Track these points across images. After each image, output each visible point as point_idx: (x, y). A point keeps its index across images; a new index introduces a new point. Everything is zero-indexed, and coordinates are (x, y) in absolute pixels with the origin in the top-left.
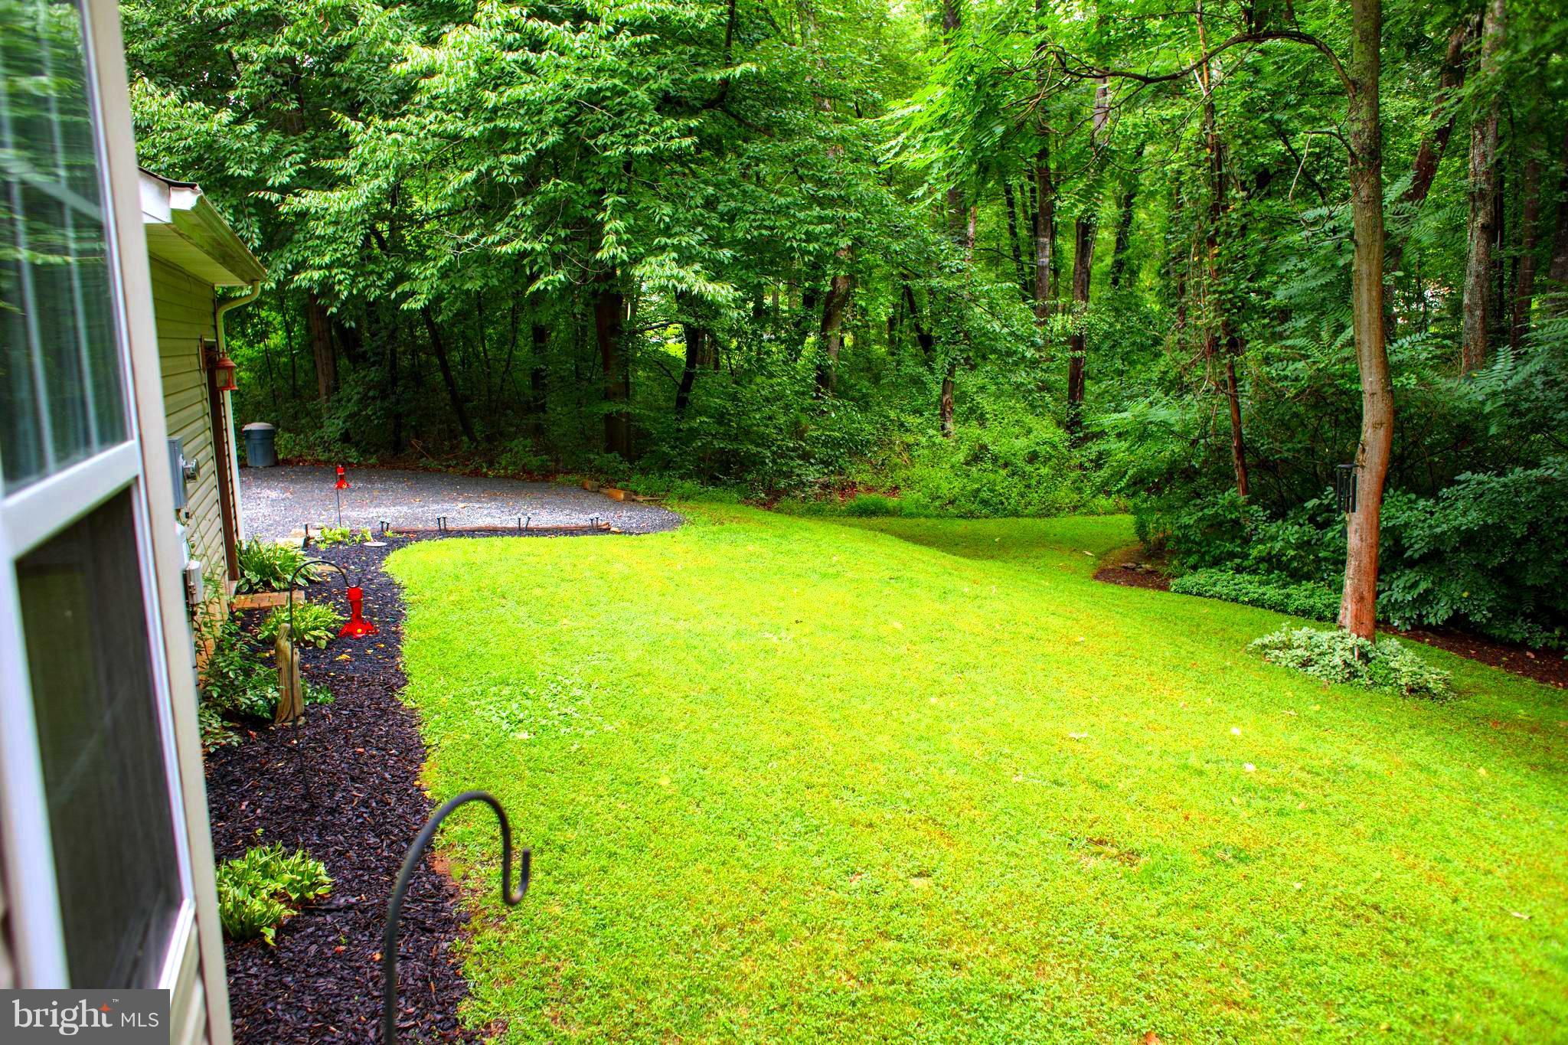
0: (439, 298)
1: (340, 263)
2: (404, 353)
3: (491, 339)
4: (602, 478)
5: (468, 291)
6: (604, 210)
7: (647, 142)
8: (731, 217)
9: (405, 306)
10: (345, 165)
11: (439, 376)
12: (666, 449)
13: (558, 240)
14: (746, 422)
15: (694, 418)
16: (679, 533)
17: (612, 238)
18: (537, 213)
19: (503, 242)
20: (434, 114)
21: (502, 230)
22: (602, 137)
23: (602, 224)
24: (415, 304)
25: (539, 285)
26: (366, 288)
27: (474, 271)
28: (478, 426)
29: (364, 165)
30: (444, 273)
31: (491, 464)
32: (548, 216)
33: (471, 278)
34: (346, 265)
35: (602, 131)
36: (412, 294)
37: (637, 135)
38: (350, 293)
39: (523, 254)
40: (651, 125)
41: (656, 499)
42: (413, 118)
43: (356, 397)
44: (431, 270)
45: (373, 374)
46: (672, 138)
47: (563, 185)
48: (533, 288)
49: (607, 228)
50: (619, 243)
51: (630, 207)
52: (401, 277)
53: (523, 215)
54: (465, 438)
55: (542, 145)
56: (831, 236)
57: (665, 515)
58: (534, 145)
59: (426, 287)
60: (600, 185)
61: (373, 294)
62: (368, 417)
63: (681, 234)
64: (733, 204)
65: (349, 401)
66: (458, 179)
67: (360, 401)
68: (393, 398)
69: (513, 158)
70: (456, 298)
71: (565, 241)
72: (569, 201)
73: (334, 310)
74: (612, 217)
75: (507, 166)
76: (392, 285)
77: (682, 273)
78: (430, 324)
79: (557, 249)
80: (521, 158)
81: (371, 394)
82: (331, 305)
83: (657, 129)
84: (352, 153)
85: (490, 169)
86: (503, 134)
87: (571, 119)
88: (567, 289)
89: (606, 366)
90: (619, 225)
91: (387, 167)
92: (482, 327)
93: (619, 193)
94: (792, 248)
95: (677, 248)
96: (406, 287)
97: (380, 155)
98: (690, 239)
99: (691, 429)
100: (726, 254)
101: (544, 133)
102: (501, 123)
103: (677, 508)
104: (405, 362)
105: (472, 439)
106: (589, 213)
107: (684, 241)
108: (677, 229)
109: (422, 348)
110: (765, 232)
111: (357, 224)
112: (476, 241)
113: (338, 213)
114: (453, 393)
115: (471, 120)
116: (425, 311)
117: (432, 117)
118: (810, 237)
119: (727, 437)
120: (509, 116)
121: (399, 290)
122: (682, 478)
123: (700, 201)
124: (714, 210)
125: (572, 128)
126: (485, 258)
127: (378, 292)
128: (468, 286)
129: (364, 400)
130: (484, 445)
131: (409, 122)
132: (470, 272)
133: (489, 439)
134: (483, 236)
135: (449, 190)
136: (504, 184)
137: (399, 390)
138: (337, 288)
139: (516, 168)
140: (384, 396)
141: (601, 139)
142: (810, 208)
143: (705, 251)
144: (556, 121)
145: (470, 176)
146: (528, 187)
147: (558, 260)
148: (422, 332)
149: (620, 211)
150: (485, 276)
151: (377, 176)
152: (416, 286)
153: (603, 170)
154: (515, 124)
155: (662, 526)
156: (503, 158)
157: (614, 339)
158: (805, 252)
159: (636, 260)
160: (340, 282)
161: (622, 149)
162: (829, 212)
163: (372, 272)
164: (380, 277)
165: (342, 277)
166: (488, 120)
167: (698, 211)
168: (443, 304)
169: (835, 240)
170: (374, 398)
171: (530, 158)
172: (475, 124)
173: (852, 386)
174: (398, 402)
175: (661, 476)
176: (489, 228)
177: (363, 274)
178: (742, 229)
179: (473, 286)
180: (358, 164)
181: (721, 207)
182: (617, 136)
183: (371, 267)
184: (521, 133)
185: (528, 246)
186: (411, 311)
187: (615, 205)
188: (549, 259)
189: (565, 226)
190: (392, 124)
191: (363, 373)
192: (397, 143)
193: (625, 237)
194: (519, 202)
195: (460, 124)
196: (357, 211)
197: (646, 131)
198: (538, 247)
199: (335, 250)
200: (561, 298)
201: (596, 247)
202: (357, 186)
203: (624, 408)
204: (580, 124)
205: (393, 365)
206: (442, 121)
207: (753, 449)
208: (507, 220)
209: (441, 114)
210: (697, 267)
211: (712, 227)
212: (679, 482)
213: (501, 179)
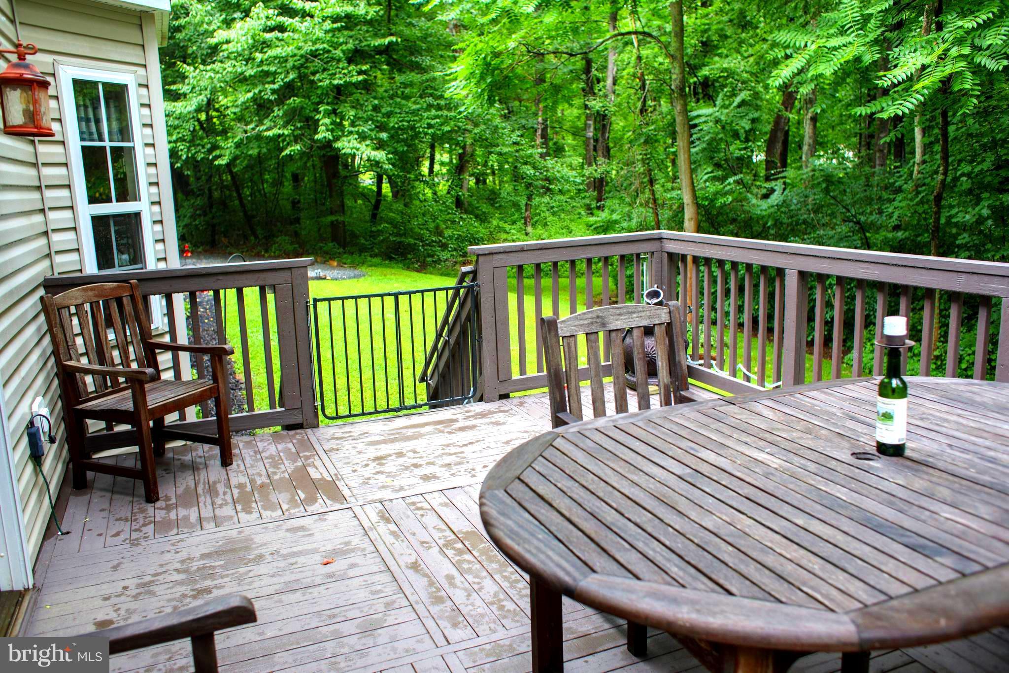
0: (235, 158)
1: (182, 139)
2: (216, 189)
3: (267, 182)
4: (328, 257)
5: (251, 156)
6: (320, 113)
7: (340, 79)
8: (389, 115)
9: (216, 163)
10: (183, 88)
11: (237, 202)
12: (363, 241)
13: (297, 128)
14: (409, 226)
15: (380, 225)
16: (362, 280)
17: (323, 128)
18: (285, 114)
19: (268, 129)
20: (230, 62)
21: (267, 123)
22: (318, 75)
23: (318, 120)
24: (223, 162)
25: (287, 152)
26: (196, 153)
27: (254, 144)
28: (259, 231)
29: (193, 88)
30: (238, 145)
31: (266, 251)
32: (291, 117)
33: (252, 148)
34: (185, 140)
35: (317, 72)
36: (220, 156)
37: (335, 74)
38: (187, 156)
39: (279, 136)
40: (343, 69)
41: (354, 266)
42: (219, 64)
43: (189, 215)
44: (230, 144)
45: (199, 202)
46: (352, 76)
47: (298, 100)
48: (284, 154)
49: (321, 123)
50: (328, 130)
51: (334, 112)
52: (215, 147)
53: (278, 116)
54: (252, 238)
55: (287, 80)
56: (441, 125)
57: (357, 272)
58: (282, 80)
59: (228, 152)
60: (318, 100)
61: (200, 157)
62: (196, 225)
63: (359, 125)
64: (389, 109)
65: (185, 217)
66: (244, 96)
67: (191, 217)
68: (210, 216)
69: (272, 86)
70: (245, 158)
71: (301, 128)
72: (302, 108)
73: (179, 165)
74: (324, 117)
75: (268, 90)
76: (210, 151)
77: (359, 146)
78: (231, 172)
79: (296, 133)
80: (276, 86)
81: (198, 212)
82: (177, 162)
83: (346, 71)
84: (187, 81)
85: (260, 92)
86: (267, 74)
87: (302, 65)
88: (302, 154)
89: (331, 196)
90: (327, 121)
91: (206, 89)
92: (261, 175)
93: (328, 104)
94: (420, 133)
95: (358, 133)
96: (217, 152)
97: (202, 84)
98: (365, 128)
99: (378, 231)
100: (384, 136)
101: (288, 73)
102: (265, 68)
103: (364, 269)
104: (216, 194)
105: (256, 237)
106: (313, 114)
107: (361, 129)
108: (357, 123)
109: (226, 187)
110: (405, 124)
111: (190, 119)
112: (253, 129)
113: (181, 113)
114: (245, 212)
115: (250, 66)
116: (228, 165)
117: (229, 64)
118: (430, 126)
119: (398, 235)
120: (269, 64)
121: (214, 154)
122: (371, 256)
123: (370, 108)
124: (380, 112)
125: (303, 70)
126: (259, 137)
127: (202, 155)
128: (250, 152)
129: (193, 217)
130: (264, 240)
131: (217, 66)
132: (251, 145)
133: (266, 238)
134: (257, 126)
135: (239, 102)
136: (268, 99)
137: (214, 210)
138: (180, 153)
139: (274, 92)
140: (205, 215)
141: (318, 76)
142: (430, 111)
143: (373, 134)
144: (294, 67)
145: (250, 95)
146: (280, 102)
147: (296, 139)
148: (227, 177)
149: (328, 114)
150: (259, 147)
151: (201, 94)
152: (223, 152)
153: (319, 92)
154: (273, 69)
155: (354, 277)
156: (267, 86)
157: (335, 181)
158: (426, 134)
159: (337, 139)
160: (182, 150)
161: (328, 82)
162: (440, 113)
163: (199, 145)
164: (203, 147)
165: (182, 147)
166: (258, 66)
167: (369, 113)
168: (238, 162)
169: (443, 128)
170: (200, 215)
171: (281, 86)
172: (252, 68)
173: (477, 208)
174: (213, 218)
175: (360, 255)
176: (260, 122)
177: (194, 146)
178: (393, 122)
179: (254, 152)
180: (190, 87)
181: (383, 110)
182: (325, 75)
183: (198, 142)
184: (275, 73)
185: (281, 132)
186: (220, 165)
187: (325, 110)
188: (292, 138)
189: (300, 122)
190: (209, 68)
191: (192, 201)
192: (211, 78)
193: (330, 127)
194: (276, 109)
195: (244, 68)
196: (189, 113)
197: (340, 73)
198: (286, 132)
199: (179, 133)
200: (301, 158)
201: (316, 132)
202: (191, 99)
203: (341, 219)
204: (306, 68)
205: (210, 197)
206: (235, 66)
207: (412, 241)
208: (270, 118)
209: (234, 62)
210: (368, 142)
211: (377, 121)
212: (369, 258)
213: (266, 97)
